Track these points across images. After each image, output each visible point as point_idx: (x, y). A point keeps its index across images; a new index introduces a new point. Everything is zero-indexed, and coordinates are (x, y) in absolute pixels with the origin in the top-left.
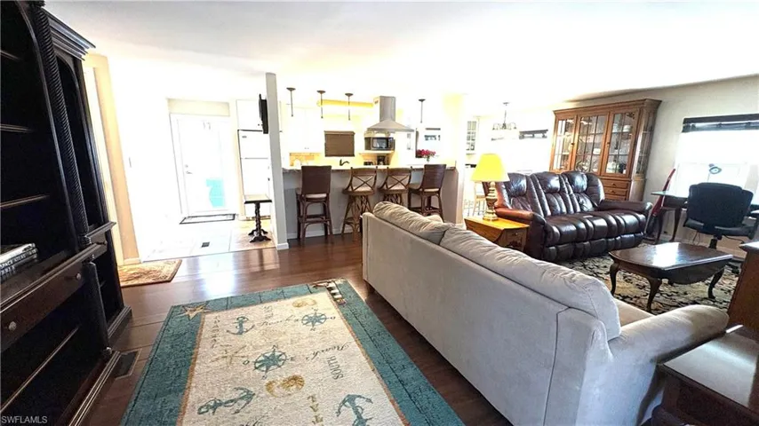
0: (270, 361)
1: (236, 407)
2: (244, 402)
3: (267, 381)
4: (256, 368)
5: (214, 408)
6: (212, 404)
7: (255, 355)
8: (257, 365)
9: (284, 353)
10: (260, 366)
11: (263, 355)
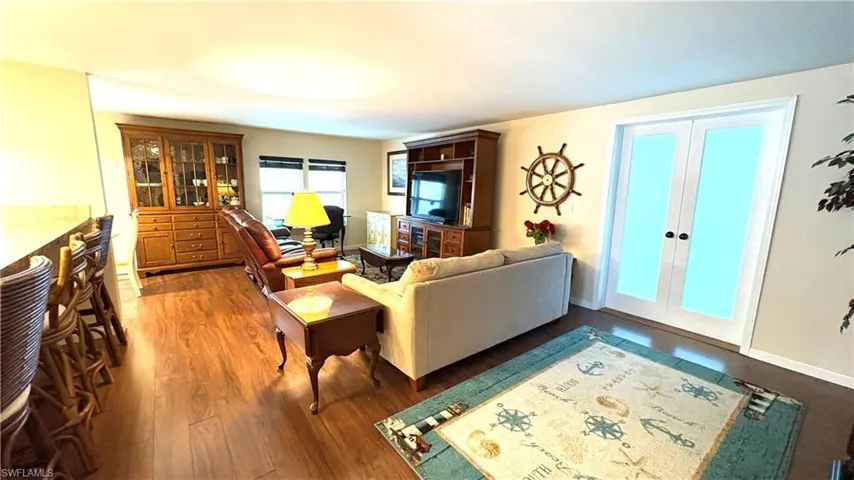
0: (604, 428)
1: (661, 425)
2: (653, 423)
3: (624, 419)
4: (622, 434)
5: (677, 438)
6: (679, 442)
7: (611, 445)
8: (618, 435)
9: (586, 422)
10: (617, 432)
11: (605, 437)
